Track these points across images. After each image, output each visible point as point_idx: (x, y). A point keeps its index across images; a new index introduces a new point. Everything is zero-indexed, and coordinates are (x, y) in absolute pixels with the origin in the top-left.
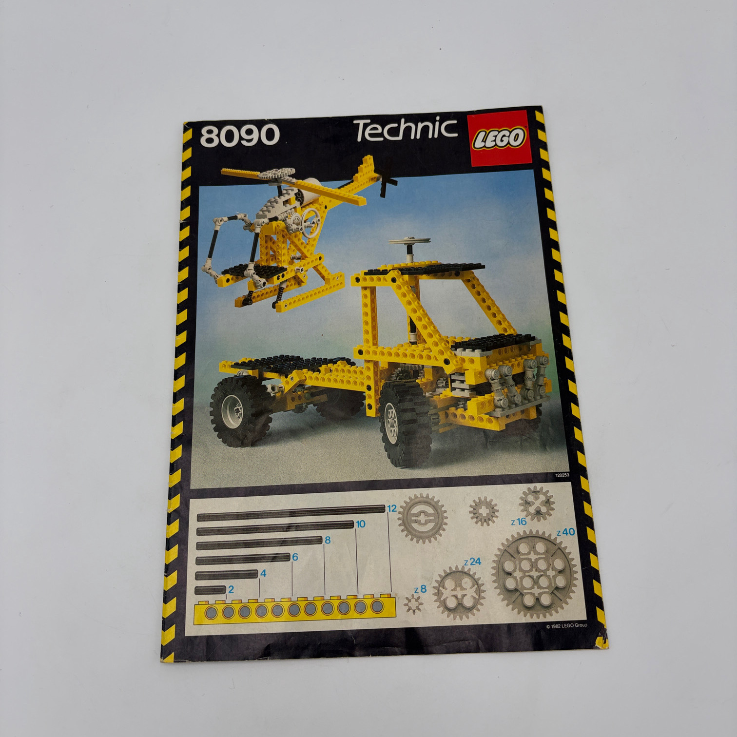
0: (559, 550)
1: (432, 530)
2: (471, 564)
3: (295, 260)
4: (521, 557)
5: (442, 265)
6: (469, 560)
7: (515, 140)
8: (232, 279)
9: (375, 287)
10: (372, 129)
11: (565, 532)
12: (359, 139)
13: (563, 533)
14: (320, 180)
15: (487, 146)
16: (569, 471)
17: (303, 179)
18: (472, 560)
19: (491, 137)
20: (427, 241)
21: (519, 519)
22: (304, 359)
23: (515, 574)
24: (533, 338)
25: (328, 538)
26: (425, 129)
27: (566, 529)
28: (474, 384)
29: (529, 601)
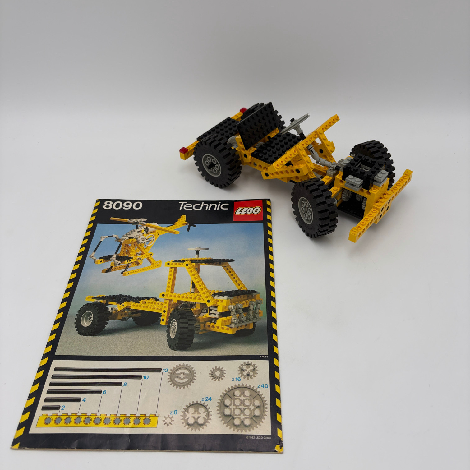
0: (258, 396)
1: (186, 382)
2: (206, 400)
3: (138, 255)
4: (235, 398)
5: (213, 259)
6: (205, 398)
7: (256, 212)
8: (103, 261)
9: (177, 268)
10: (187, 206)
11: (262, 386)
12: (181, 209)
13: (261, 387)
14: (158, 224)
15: (242, 213)
16: (268, 355)
17: (150, 223)
18: (207, 398)
19: (244, 210)
20: (207, 249)
21: (237, 378)
22: (132, 297)
23: (230, 407)
24: (256, 292)
25: (125, 383)
26: (213, 207)
27: (263, 385)
28: (222, 312)
29: (237, 422)
